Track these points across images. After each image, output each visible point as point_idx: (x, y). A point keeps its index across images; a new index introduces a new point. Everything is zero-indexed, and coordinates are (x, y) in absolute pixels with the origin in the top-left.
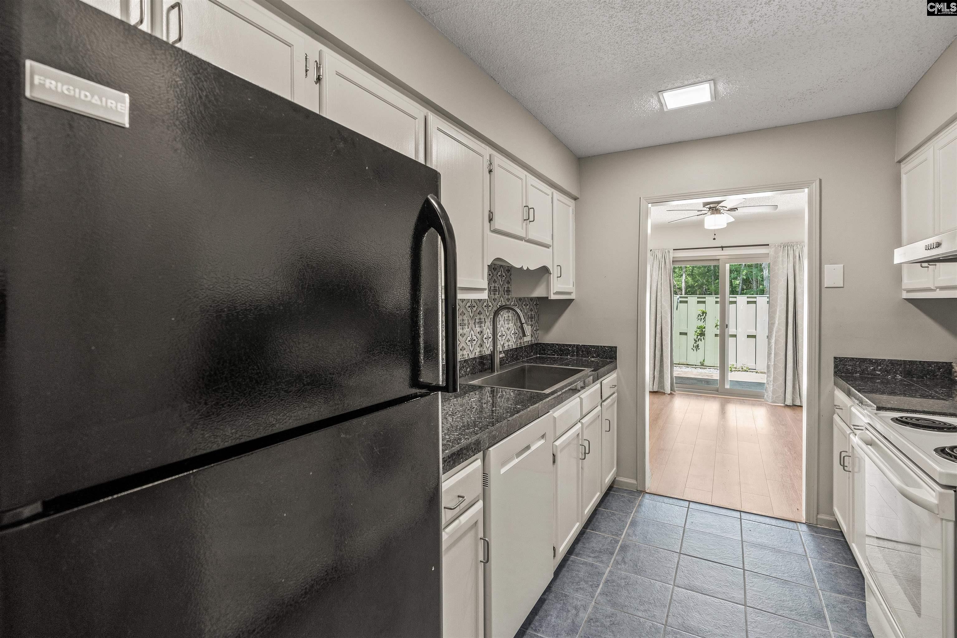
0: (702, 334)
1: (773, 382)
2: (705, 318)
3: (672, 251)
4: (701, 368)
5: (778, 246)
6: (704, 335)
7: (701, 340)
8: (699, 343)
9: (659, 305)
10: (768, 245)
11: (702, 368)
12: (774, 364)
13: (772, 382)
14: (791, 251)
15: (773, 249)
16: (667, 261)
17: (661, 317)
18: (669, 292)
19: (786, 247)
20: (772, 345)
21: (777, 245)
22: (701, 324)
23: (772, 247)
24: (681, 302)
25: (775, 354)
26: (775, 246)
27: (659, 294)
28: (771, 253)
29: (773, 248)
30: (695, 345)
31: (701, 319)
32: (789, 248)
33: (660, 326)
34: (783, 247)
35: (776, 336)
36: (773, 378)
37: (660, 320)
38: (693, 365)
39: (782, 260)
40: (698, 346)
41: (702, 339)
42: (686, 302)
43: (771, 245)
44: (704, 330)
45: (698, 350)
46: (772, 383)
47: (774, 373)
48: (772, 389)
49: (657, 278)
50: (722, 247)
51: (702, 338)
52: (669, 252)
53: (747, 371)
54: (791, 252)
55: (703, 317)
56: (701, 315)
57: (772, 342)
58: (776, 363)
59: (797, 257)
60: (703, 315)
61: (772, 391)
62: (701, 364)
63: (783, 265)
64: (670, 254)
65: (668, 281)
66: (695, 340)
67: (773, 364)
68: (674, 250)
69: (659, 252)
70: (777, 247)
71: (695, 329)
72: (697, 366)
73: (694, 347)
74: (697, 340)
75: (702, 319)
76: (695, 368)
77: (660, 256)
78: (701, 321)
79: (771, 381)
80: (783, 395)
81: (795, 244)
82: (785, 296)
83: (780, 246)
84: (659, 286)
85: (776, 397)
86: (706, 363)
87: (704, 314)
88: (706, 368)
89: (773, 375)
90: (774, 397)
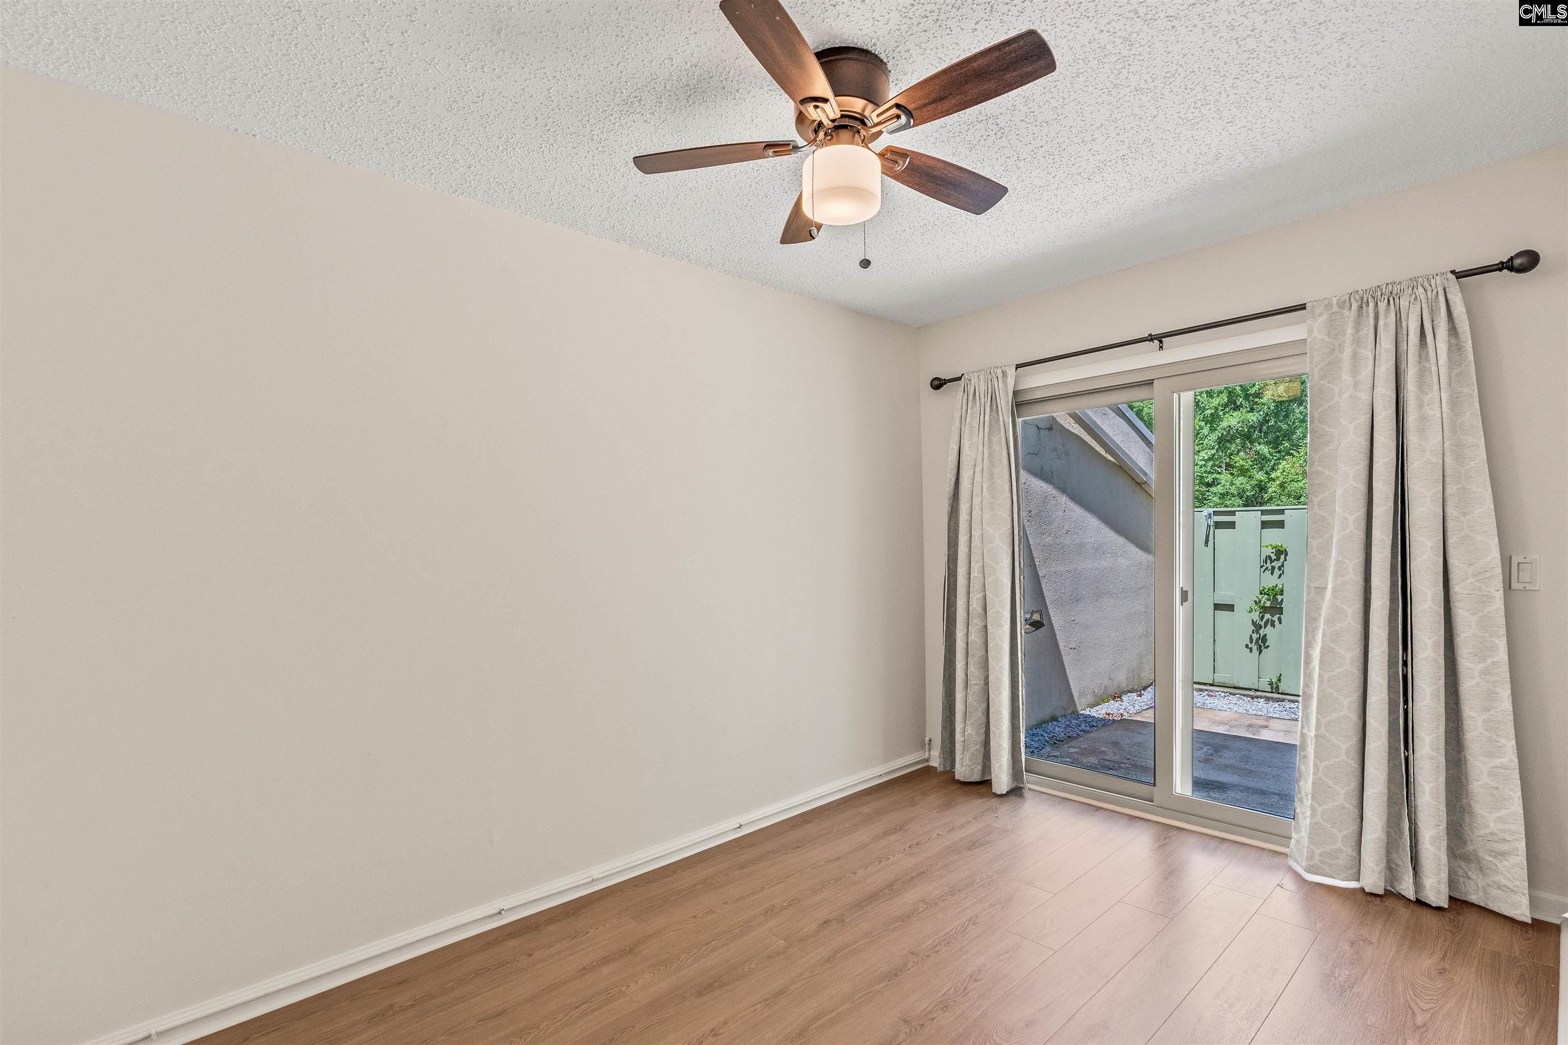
0: (1276, 609)
1: (1313, 798)
2: (1283, 565)
3: (1012, 371)
4: (1268, 699)
5: (1341, 305)
6: (1280, 611)
7: (1273, 625)
8: (1268, 631)
9: (976, 534)
10: (1302, 307)
11: (1272, 698)
12: (1316, 736)
13: (1309, 797)
14: (1386, 317)
15: (1322, 319)
17: (982, 569)
18: (1008, 494)
19: (1371, 304)
20: (1314, 667)
21: (1335, 301)
22: (1270, 581)
23: (1318, 311)
24: (1218, 525)
25: (1319, 701)
26: (1329, 306)
28: (1315, 334)
29: (1321, 314)
30: (1255, 636)
31: (1273, 568)
32: (1382, 305)
33: (980, 595)
34: (1361, 307)
35: (1323, 636)
36: (1314, 783)
37: (981, 577)
38: (1250, 689)
39: (1355, 354)
40: (1264, 639)
41: (1277, 623)
42: (1232, 525)
43: (1313, 307)
44: (1279, 598)
45: (1264, 650)
46: (1310, 802)
47: (1316, 767)
48: (1308, 821)
50: (1159, 339)
51: (1276, 618)
52: (1005, 374)
54: (1387, 322)
55: (1277, 564)
56: (1274, 557)
57: (1316, 654)
58: (1323, 731)
59: (1414, 337)
60: (1278, 559)
62: (1272, 688)
63: (1355, 371)
64: (1009, 380)
66: (1254, 623)
67: (1313, 734)
68: (1018, 367)
69: (982, 377)
70: (1335, 308)
71: (1255, 594)
72: (1258, 693)
73: (1251, 640)
74: (1262, 624)
75: (1276, 570)
76: (1252, 698)
78: (1272, 574)
79: (1307, 795)
80: (1349, 851)
81: (1404, 286)
82: (1362, 488)
83: (1347, 303)
85: (1320, 855)
86: (1283, 687)
87: (1282, 557)
88: (1283, 700)
89: (1314, 774)
90: (1317, 852)
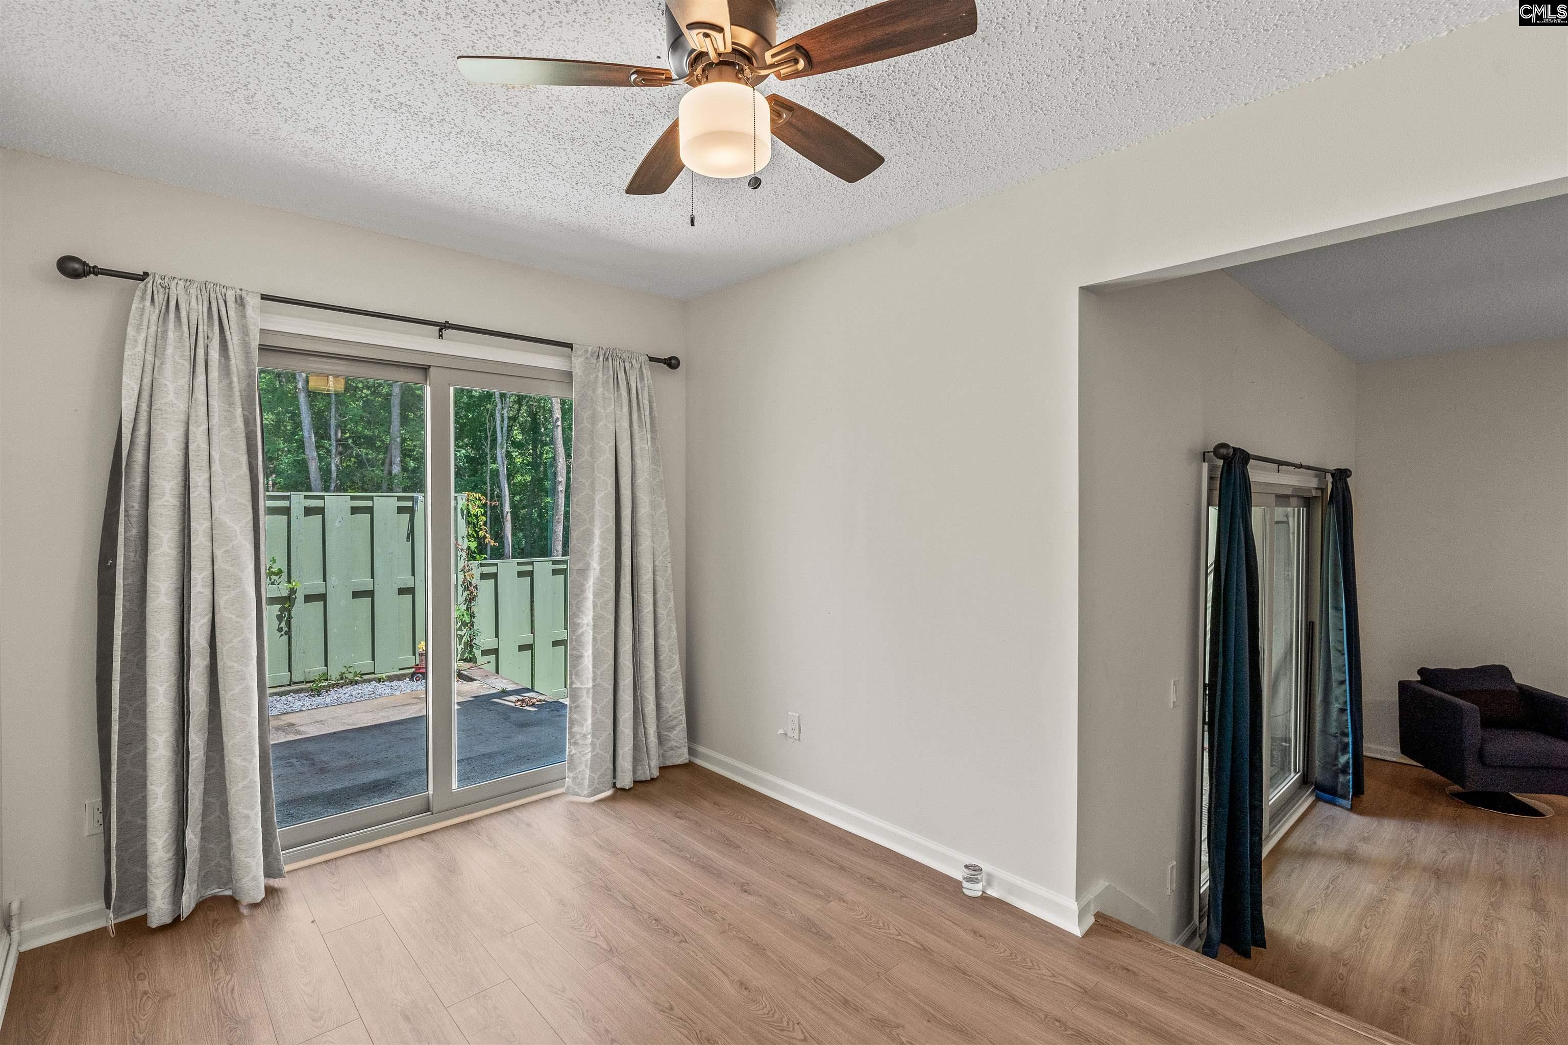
1: (593, 735)
3: (253, 301)
5: (593, 354)
9: (199, 528)
10: (571, 345)
13: (589, 736)
14: (621, 373)
15: (581, 360)
16: (234, 340)
17: (210, 580)
18: (245, 470)
19: (610, 361)
20: (583, 633)
21: (590, 349)
23: (577, 352)
25: (595, 657)
26: (587, 351)
27: (198, 478)
28: (577, 370)
29: (581, 356)
32: (616, 364)
33: (205, 620)
34: (606, 360)
35: (595, 606)
36: (593, 724)
37: (208, 592)
39: (603, 394)
43: (577, 349)
48: (589, 756)
49: (183, 407)
50: (443, 327)
52: (241, 302)
53: (357, 682)
57: (586, 622)
61: (591, 764)
64: (250, 311)
65: (240, 423)
67: (590, 685)
68: (264, 297)
69: (193, 291)
70: (589, 355)
77: (195, 308)
79: (585, 736)
80: (612, 765)
81: (626, 354)
83: (598, 355)
84: (198, 442)
85: (595, 779)
89: (593, 716)
90: (596, 776)
